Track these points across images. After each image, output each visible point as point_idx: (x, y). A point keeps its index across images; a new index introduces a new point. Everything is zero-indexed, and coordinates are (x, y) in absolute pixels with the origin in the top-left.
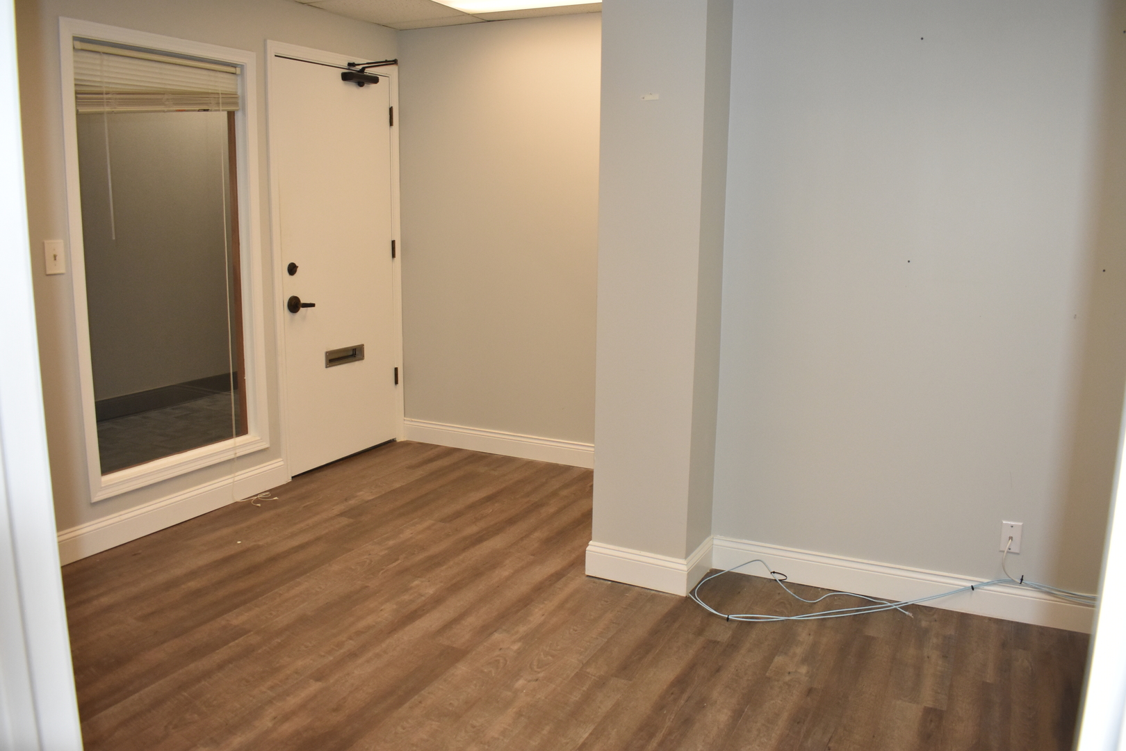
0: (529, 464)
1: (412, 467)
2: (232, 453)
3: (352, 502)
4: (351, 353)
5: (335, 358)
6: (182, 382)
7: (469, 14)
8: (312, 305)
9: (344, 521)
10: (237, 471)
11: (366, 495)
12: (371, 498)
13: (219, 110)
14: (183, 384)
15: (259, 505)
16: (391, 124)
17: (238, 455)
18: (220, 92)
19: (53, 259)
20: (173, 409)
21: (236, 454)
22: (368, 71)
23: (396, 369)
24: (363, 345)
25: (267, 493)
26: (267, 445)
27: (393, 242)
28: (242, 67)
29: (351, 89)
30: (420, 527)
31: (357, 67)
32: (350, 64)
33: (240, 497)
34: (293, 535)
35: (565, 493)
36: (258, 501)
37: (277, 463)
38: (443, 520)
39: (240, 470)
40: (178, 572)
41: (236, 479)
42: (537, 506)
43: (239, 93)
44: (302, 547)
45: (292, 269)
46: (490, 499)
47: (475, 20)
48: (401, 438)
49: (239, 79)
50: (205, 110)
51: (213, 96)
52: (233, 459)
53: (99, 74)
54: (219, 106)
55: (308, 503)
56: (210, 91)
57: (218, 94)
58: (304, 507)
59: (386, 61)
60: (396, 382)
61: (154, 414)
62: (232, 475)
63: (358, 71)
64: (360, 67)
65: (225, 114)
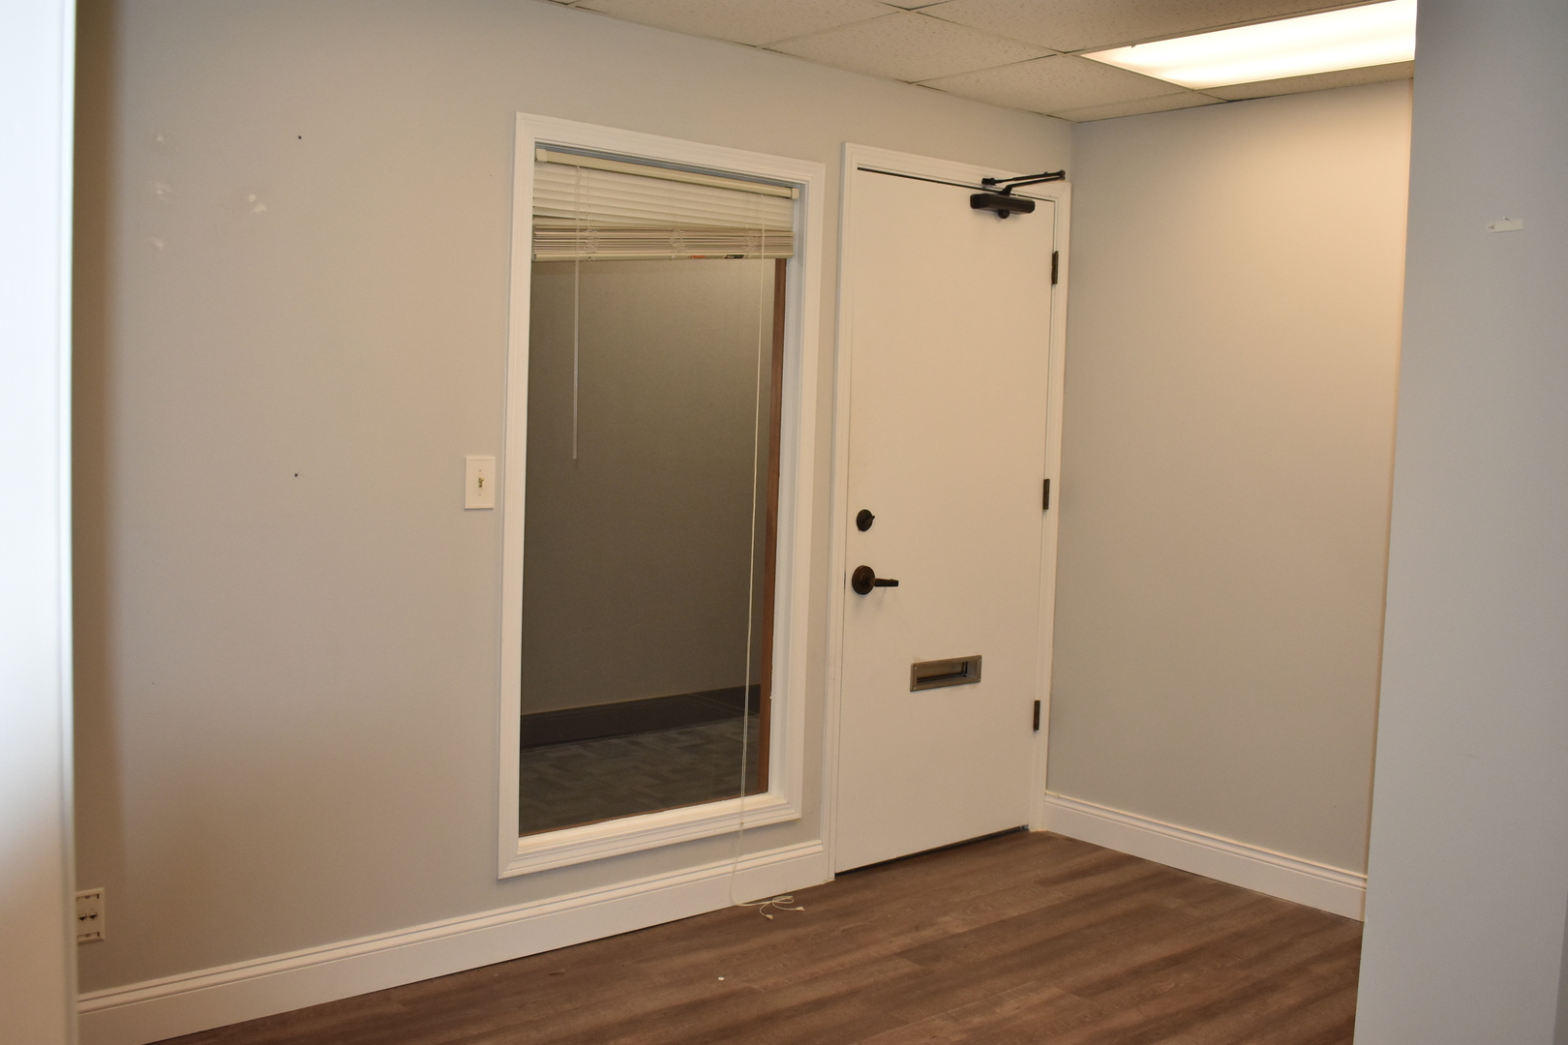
0: (1264, 903)
1: (1046, 882)
2: (738, 821)
3: (927, 933)
4: (959, 669)
5: (928, 676)
6: (699, 690)
7: (1193, 90)
8: (894, 583)
9: (906, 966)
10: (742, 853)
11: (954, 924)
12: (961, 930)
13: (759, 257)
14: (700, 694)
15: (770, 916)
16: (1054, 281)
17: (746, 826)
18: (763, 228)
19: (478, 484)
20: (680, 733)
21: (742, 823)
22: (1016, 191)
23: (1037, 704)
24: (980, 657)
25: (788, 897)
26: (797, 815)
27: (1046, 483)
28: (802, 187)
29: (987, 221)
30: (1035, 998)
31: (998, 185)
32: (986, 181)
33: (742, 898)
34: (813, 980)
35: (1322, 969)
36: (770, 909)
37: (811, 848)
38: (1079, 991)
39: (748, 853)
40: (610, 1015)
41: (739, 866)
42: (1264, 989)
43: (795, 230)
44: (820, 1004)
45: (865, 521)
46: (1175, 962)
47: (1205, 100)
48: (1036, 826)
49: (797, 206)
50: (736, 257)
51: (751, 233)
52: (735, 834)
53: (572, 199)
54: (759, 250)
55: (851, 926)
56: (747, 226)
57: (760, 230)
58: (844, 931)
59: (1046, 175)
60: (1036, 727)
61: (648, 739)
62: (733, 860)
63: (1000, 193)
64: (1003, 186)
65: (773, 262)
